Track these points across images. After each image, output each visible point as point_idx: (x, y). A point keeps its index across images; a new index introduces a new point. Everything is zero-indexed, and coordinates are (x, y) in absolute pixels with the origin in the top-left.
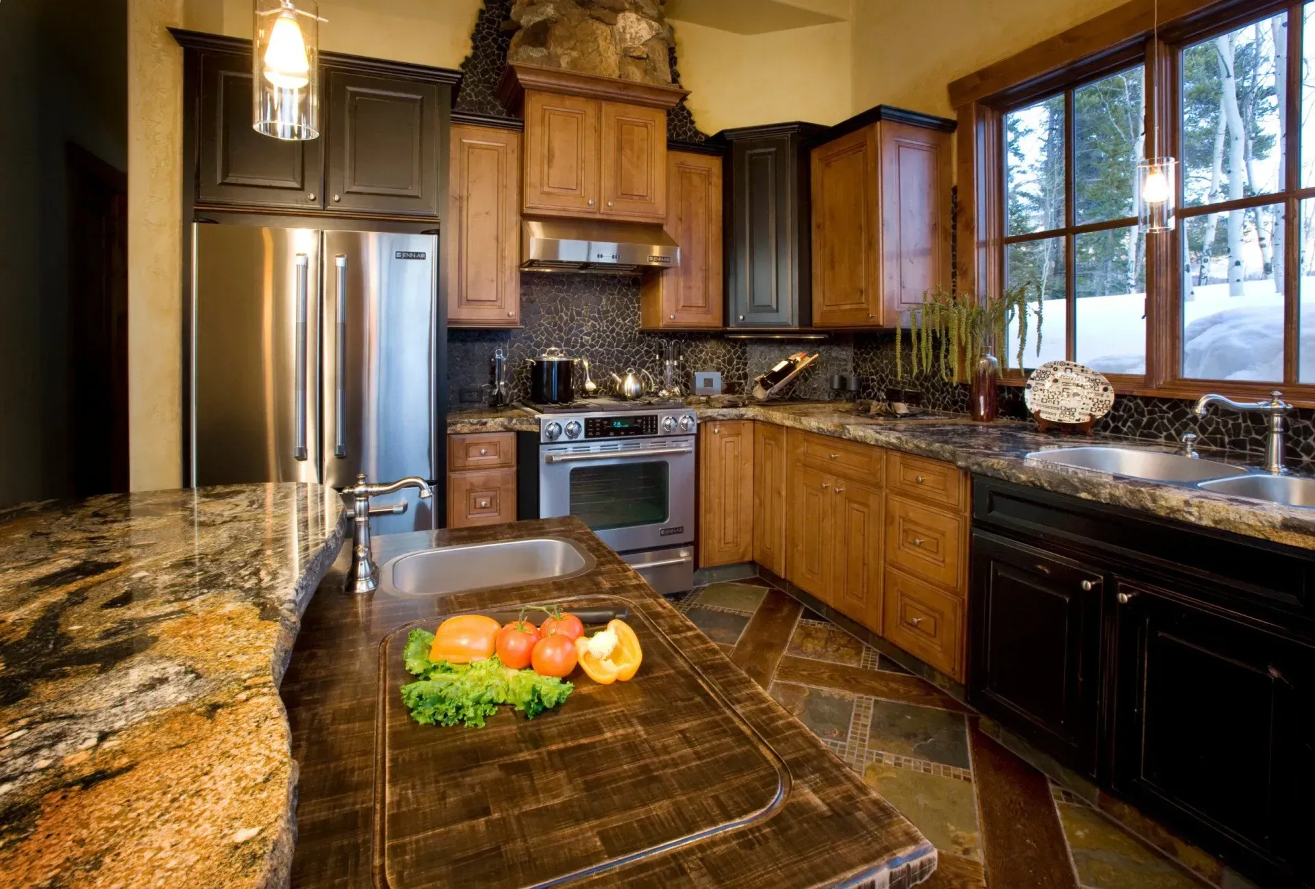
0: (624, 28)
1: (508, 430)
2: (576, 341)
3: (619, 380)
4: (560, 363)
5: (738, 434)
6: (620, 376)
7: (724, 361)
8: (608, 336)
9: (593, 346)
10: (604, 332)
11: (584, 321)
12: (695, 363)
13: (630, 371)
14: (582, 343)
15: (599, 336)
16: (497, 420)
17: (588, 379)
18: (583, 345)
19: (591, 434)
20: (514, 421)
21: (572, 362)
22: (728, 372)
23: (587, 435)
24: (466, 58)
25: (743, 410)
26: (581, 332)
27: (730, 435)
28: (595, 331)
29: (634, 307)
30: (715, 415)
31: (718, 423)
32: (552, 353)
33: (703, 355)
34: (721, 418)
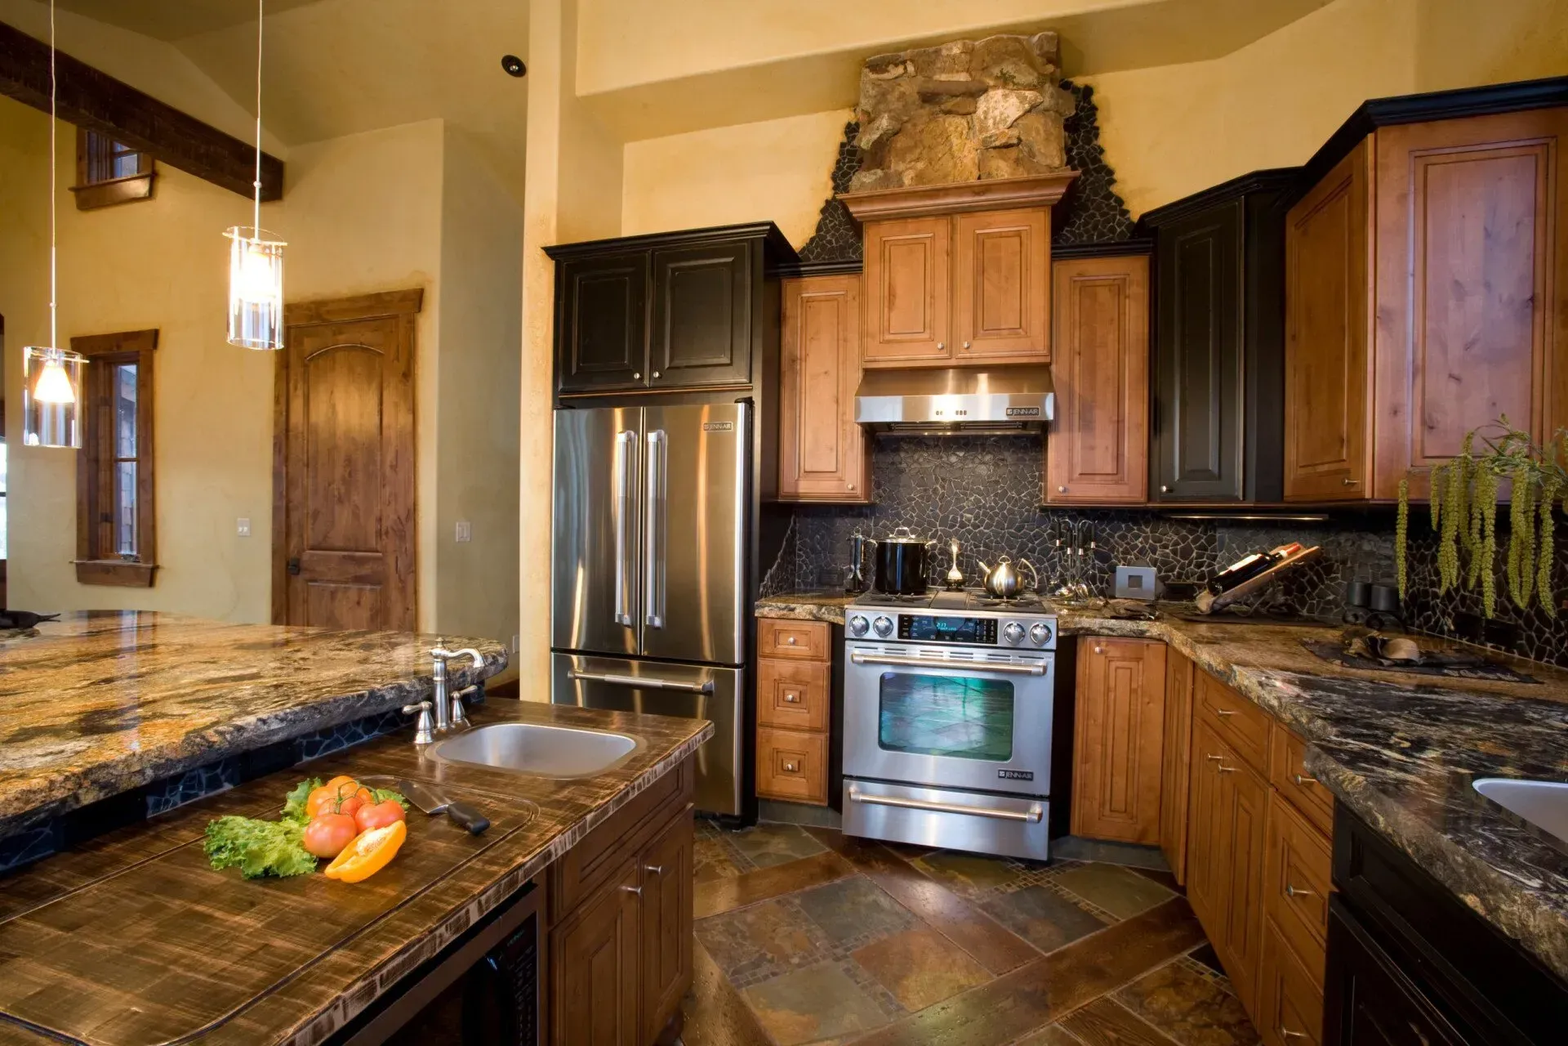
0: (986, 113)
1: (818, 619)
2: (955, 519)
3: (988, 571)
4: (905, 546)
5: (1138, 659)
6: (989, 565)
7: (1175, 552)
8: (996, 515)
9: (976, 526)
10: (992, 508)
11: (965, 494)
12: (1126, 552)
13: (1004, 560)
14: (962, 521)
15: (985, 514)
16: (805, 606)
17: (954, 566)
18: (963, 525)
19: (906, 634)
20: (823, 610)
21: (923, 545)
22: (1182, 568)
23: (900, 635)
24: (827, 201)
25: (1143, 625)
26: (961, 508)
27: (1124, 659)
28: (980, 508)
29: (1033, 477)
30: (1096, 628)
31: (1102, 639)
32: (903, 534)
33: (1139, 542)
34: (1106, 632)
